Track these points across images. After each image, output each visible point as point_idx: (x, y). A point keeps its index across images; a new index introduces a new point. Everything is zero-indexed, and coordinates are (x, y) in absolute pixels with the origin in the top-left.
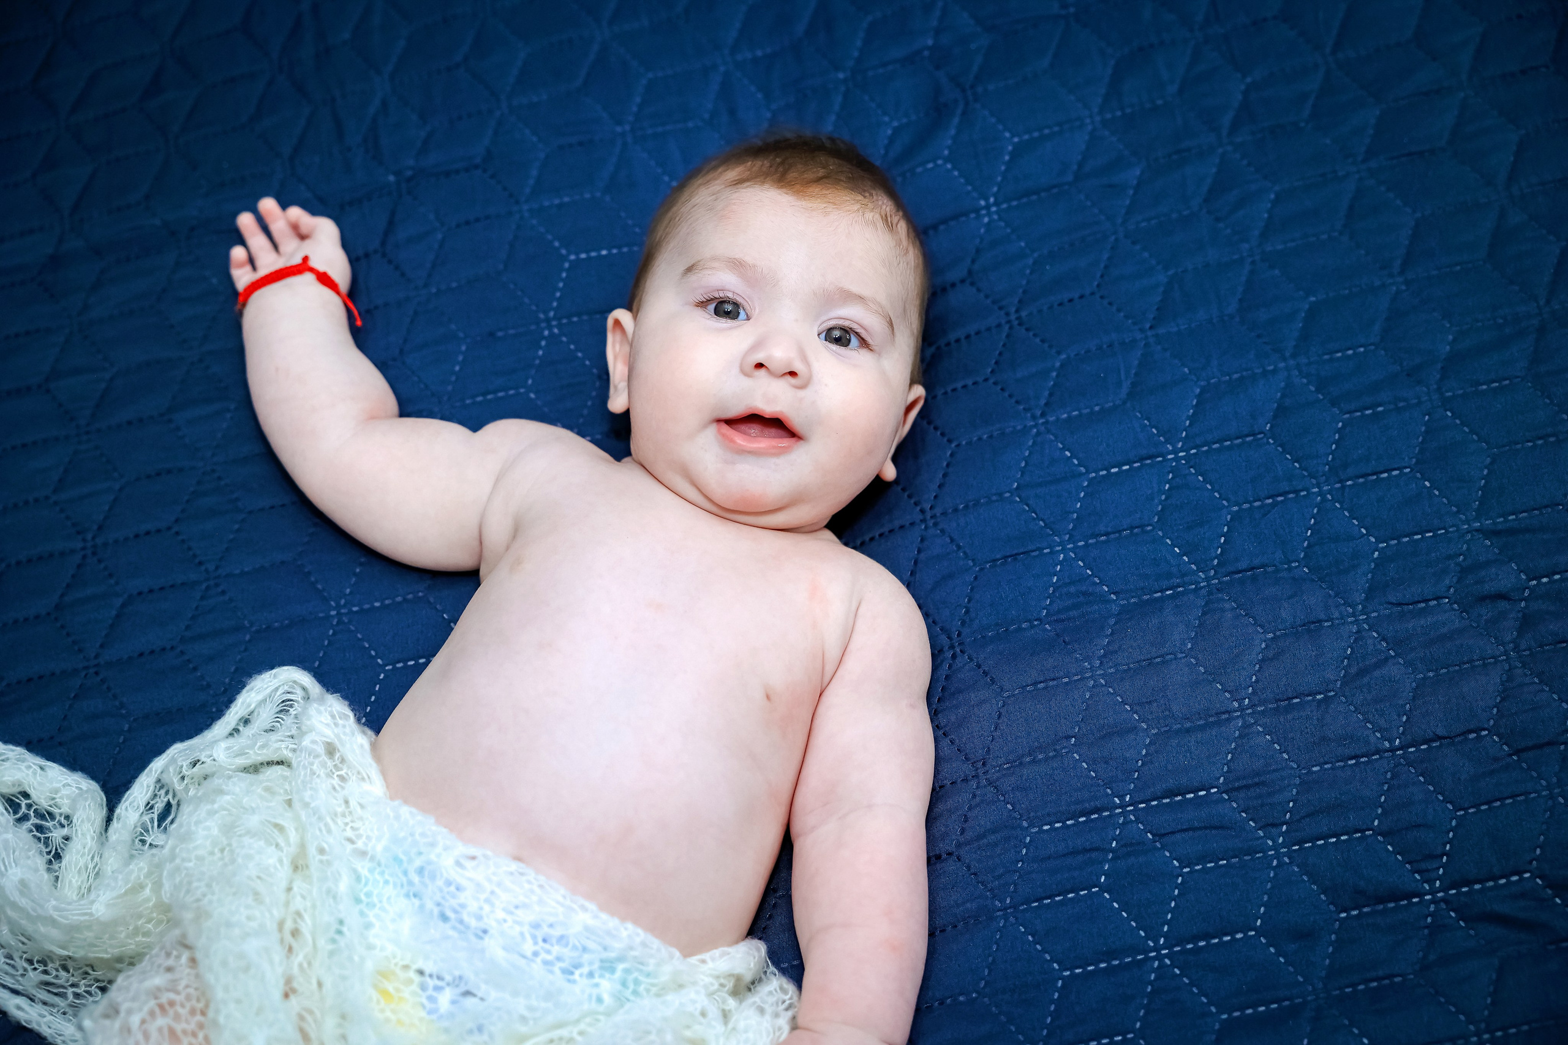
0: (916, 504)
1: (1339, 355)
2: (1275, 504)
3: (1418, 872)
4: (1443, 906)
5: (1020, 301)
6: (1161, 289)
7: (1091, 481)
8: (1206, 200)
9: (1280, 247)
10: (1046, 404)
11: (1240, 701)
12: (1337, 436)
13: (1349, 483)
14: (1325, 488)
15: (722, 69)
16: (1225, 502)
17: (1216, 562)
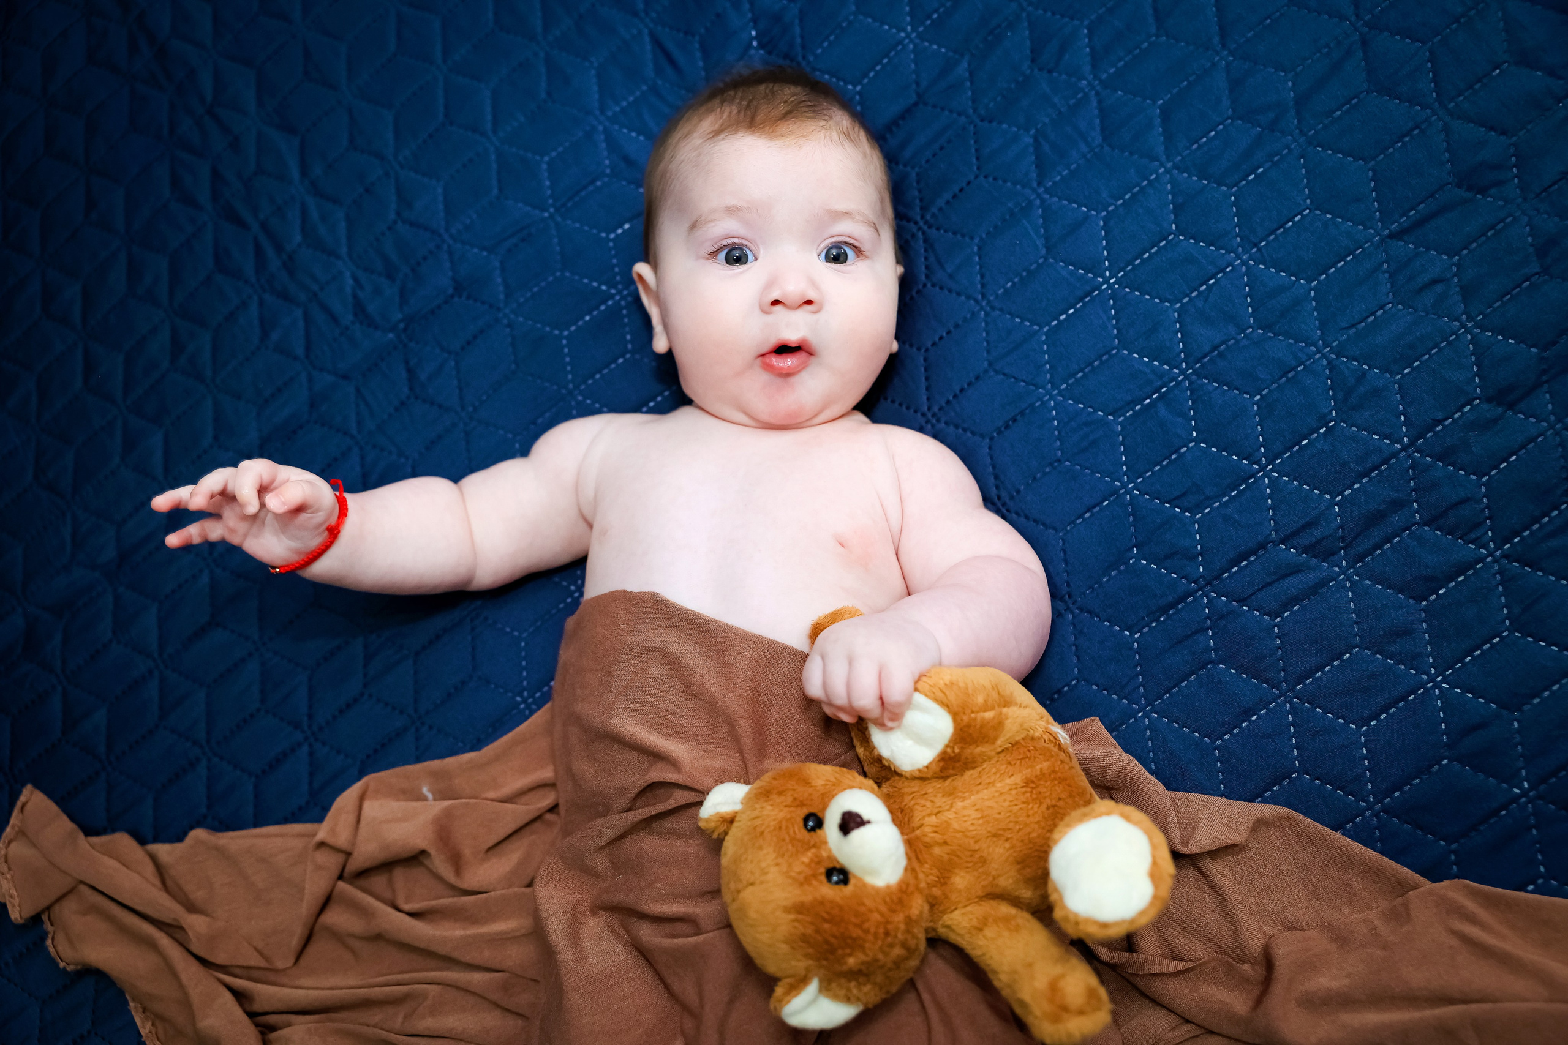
0: (916, 412)
1: (1205, 139)
2: (1210, 288)
3: (1471, 543)
4: (1505, 561)
5: (922, 208)
6: (1031, 149)
7: (1046, 334)
8: (1033, 61)
9: (1112, 70)
10: (983, 286)
11: (1258, 462)
12: (1234, 209)
13: (1263, 244)
14: (1244, 257)
15: (601, 128)
16: (1167, 304)
17: (1182, 355)
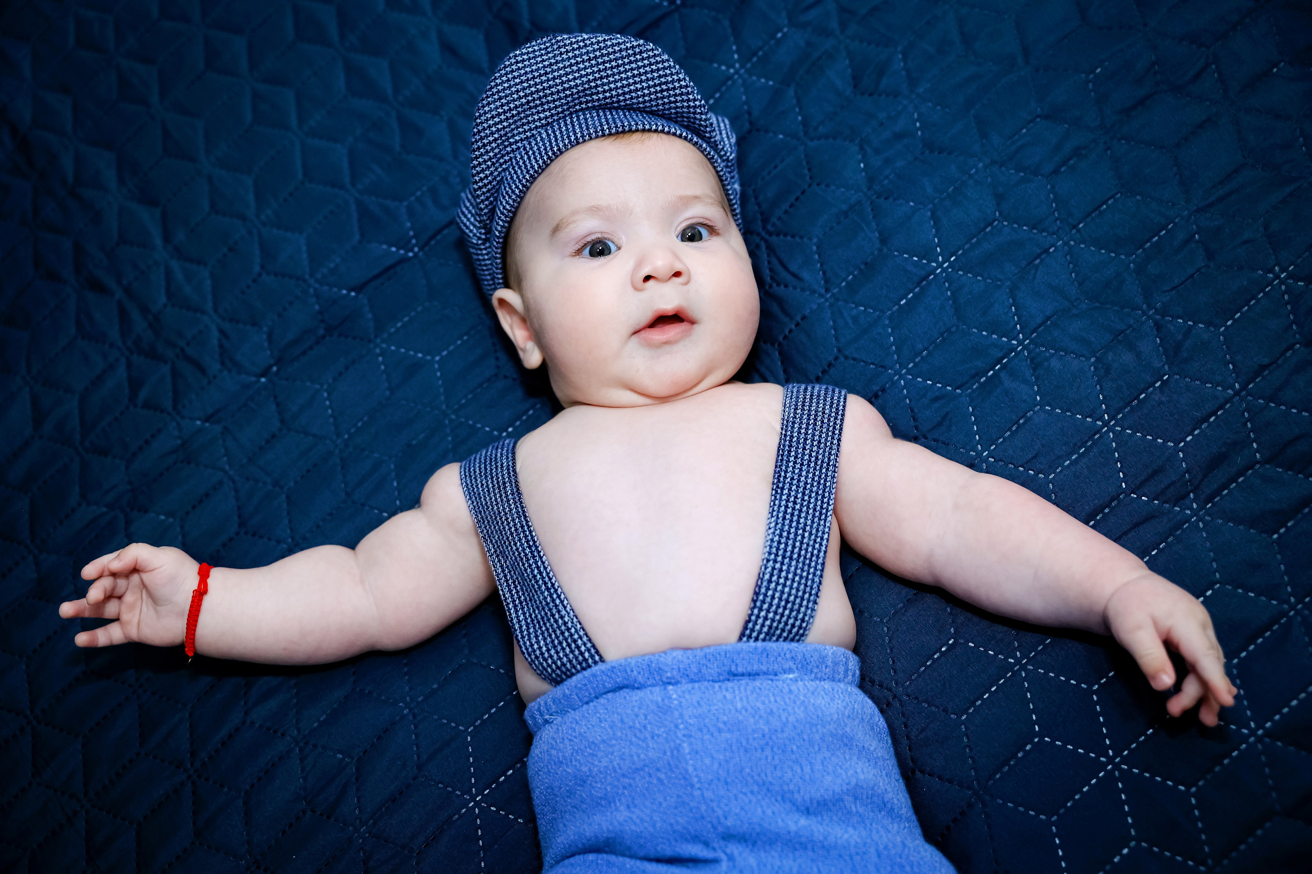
10: (826, 280)
11: (1101, 418)
13: (1081, 225)
14: (1065, 238)
17: (1018, 327)
